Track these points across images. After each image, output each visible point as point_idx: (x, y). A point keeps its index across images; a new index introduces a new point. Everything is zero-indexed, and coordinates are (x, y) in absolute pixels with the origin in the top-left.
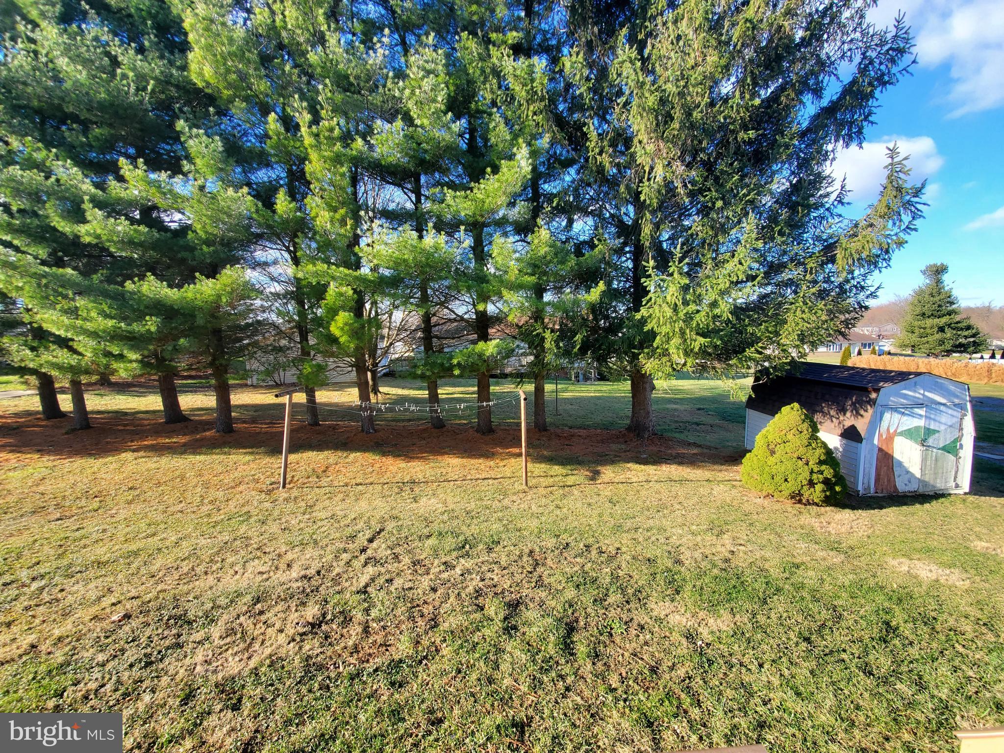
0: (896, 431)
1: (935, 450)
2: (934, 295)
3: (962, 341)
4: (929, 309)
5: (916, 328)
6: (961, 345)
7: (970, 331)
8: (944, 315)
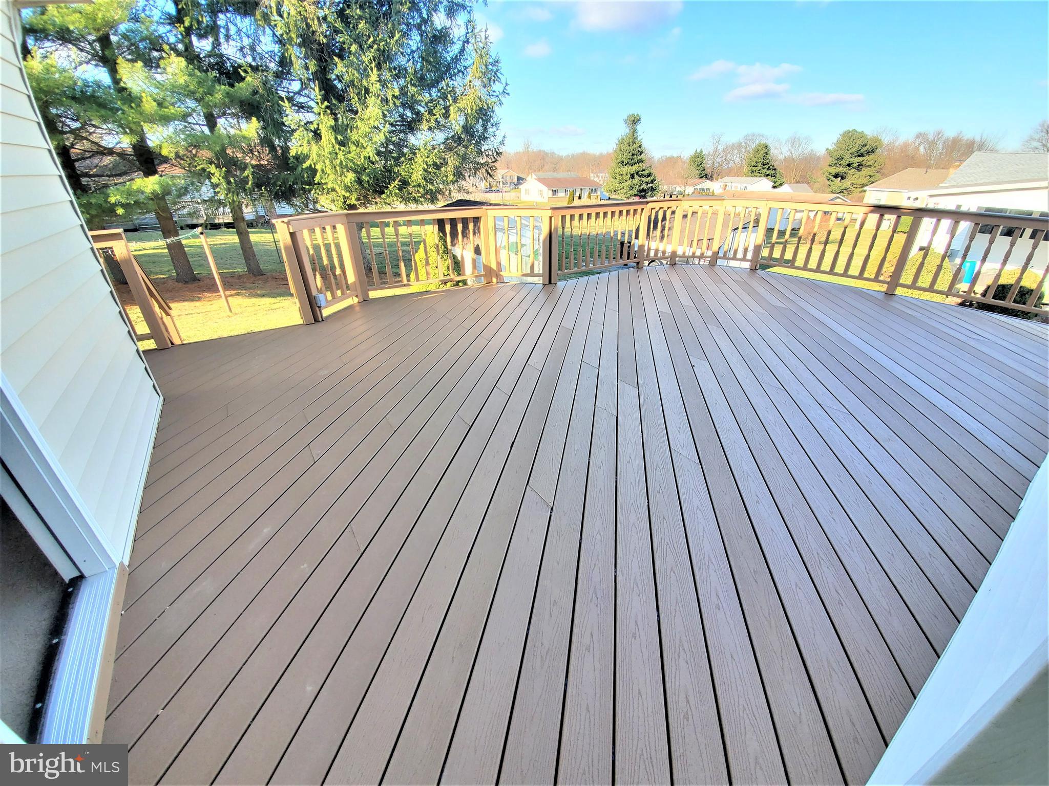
0: (501, 246)
2: (631, 144)
3: (644, 186)
4: (626, 157)
5: (617, 175)
6: (643, 190)
7: (649, 178)
8: (635, 163)
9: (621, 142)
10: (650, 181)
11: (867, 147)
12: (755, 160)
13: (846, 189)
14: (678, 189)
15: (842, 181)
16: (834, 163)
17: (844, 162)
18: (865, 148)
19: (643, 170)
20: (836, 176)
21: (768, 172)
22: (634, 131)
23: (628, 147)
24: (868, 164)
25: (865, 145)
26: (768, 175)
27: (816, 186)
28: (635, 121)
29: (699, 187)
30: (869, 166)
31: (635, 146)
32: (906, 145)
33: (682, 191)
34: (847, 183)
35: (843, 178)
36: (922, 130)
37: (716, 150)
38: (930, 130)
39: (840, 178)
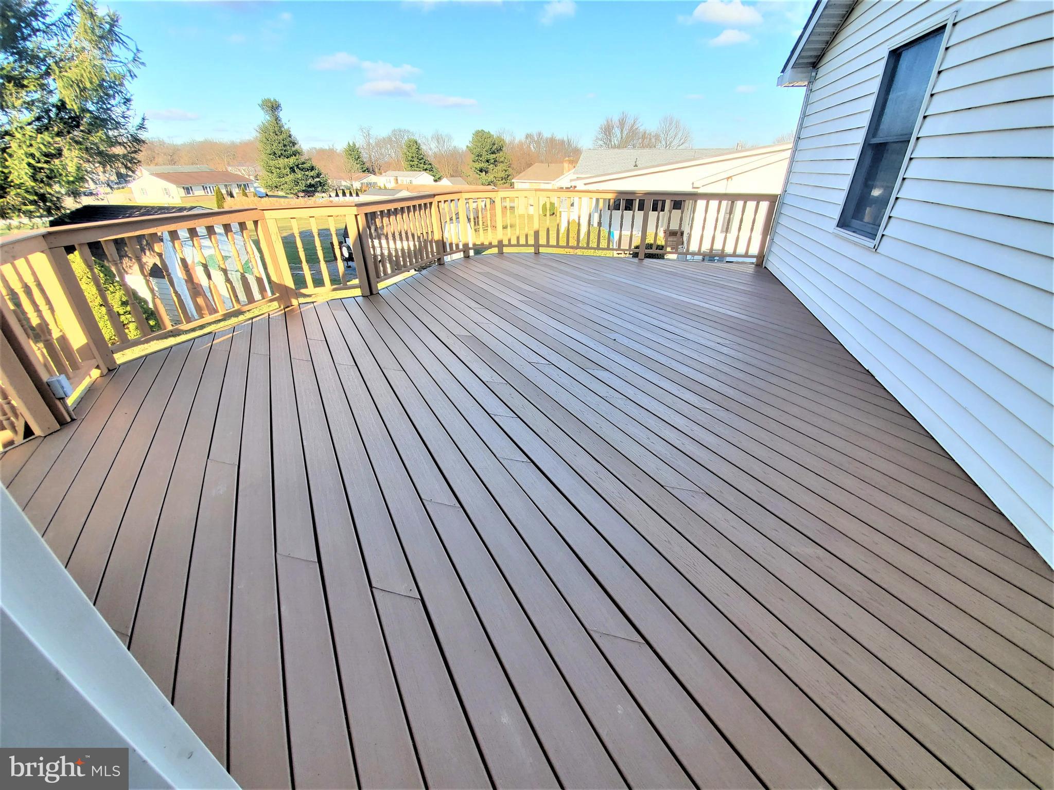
0: (193, 262)
1: (233, 273)
2: (278, 133)
3: (310, 181)
4: (278, 149)
5: (273, 168)
6: (311, 186)
7: (313, 172)
8: (291, 156)
9: (264, 130)
10: (315, 175)
11: (496, 145)
12: (410, 155)
13: (492, 182)
14: (344, 183)
15: (487, 175)
16: (476, 159)
17: (484, 158)
18: (495, 147)
19: (303, 163)
20: (481, 171)
21: (425, 167)
22: (277, 119)
23: (276, 137)
24: (501, 160)
25: (494, 144)
26: (426, 170)
27: (470, 179)
28: (273, 108)
29: (365, 181)
30: (502, 162)
31: (284, 136)
32: (521, 144)
33: (349, 185)
34: (490, 177)
35: (486, 172)
36: (529, 132)
37: (369, 144)
38: (534, 131)
39: (484, 172)
